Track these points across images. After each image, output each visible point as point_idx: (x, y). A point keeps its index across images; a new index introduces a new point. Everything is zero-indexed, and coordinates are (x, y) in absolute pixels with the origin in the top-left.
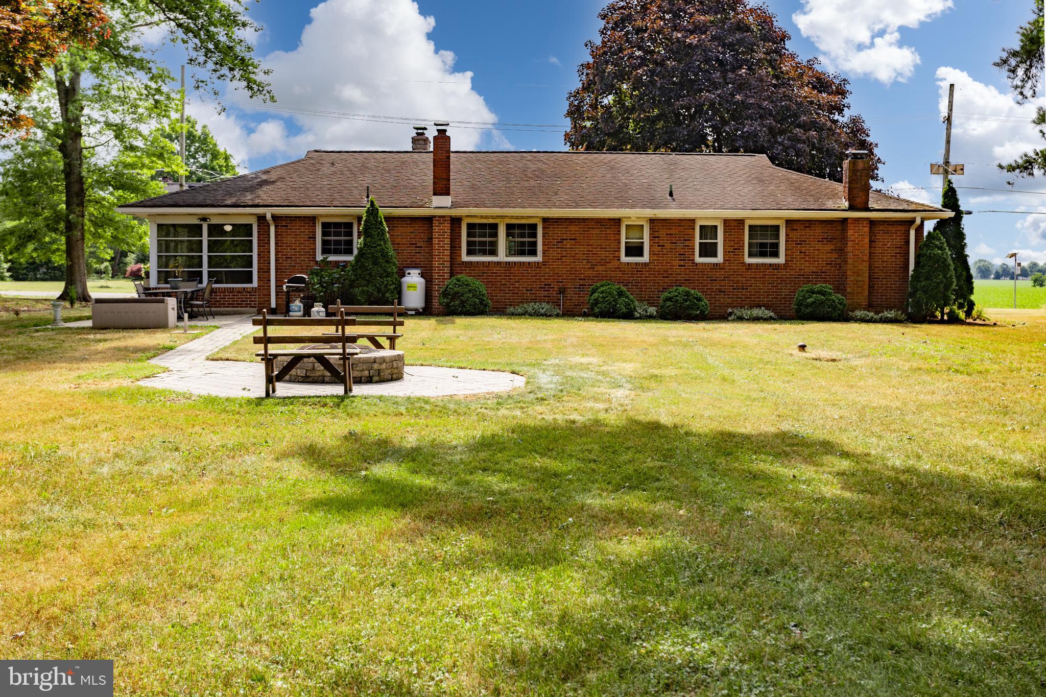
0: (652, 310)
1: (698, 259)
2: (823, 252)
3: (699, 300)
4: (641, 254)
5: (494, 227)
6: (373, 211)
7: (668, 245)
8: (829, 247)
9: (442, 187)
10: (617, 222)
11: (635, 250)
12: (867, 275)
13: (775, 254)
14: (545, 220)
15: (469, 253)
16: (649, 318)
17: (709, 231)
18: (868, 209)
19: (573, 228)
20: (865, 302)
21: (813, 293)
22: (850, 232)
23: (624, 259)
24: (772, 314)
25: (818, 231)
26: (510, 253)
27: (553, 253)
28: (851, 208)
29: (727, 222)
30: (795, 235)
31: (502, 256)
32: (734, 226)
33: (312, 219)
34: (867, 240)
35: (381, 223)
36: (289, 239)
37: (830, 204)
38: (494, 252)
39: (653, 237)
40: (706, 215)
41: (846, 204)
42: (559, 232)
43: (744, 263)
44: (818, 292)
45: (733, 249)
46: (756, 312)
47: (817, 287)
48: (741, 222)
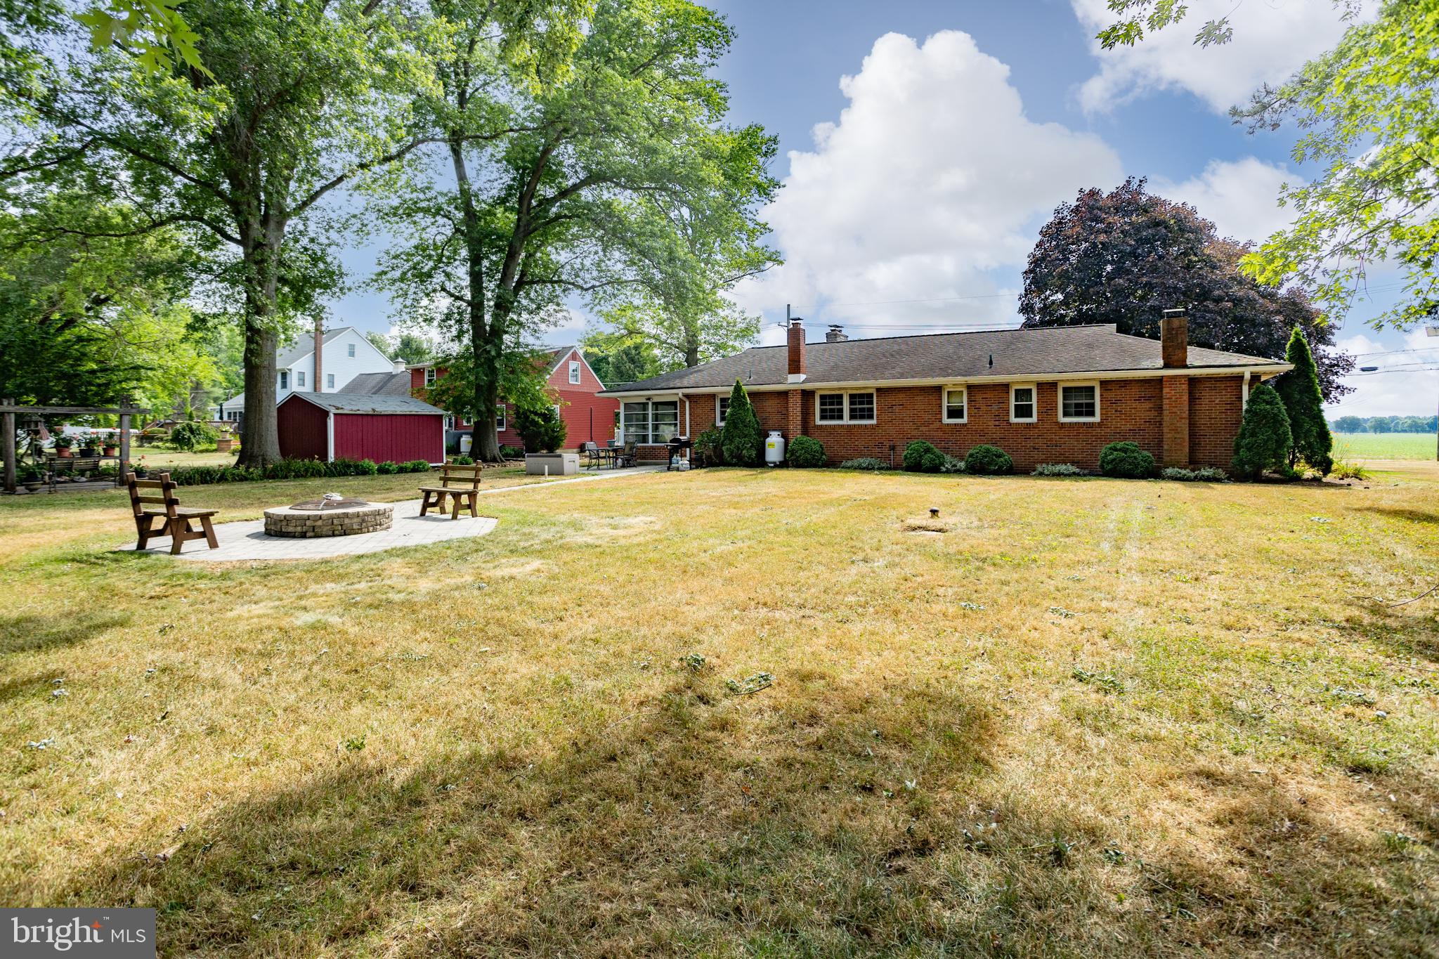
0: (962, 465)
1: (1013, 419)
2: (1143, 410)
3: (1000, 456)
4: (961, 416)
5: (841, 396)
6: (738, 389)
7: (984, 408)
8: (1147, 405)
9: (795, 367)
10: (938, 389)
11: (955, 413)
12: (1186, 432)
13: (1092, 414)
14: (879, 390)
15: (823, 418)
16: (958, 472)
17: (1023, 394)
18: (1186, 367)
19: (901, 396)
20: (1185, 459)
21: (1116, 450)
22: (1165, 390)
23: (946, 420)
24: (1077, 470)
25: (1135, 391)
26: (852, 417)
27: (885, 417)
28: (1167, 366)
29: (1040, 385)
30: (1111, 395)
31: (846, 421)
32: (1047, 388)
33: (713, 396)
34: (1186, 397)
35: (744, 397)
36: (699, 411)
37: (1145, 364)
38: (841, 417)
39: (970, 401)
40: (1018, 379)
41: (1161, 363)
42: (891, 399)
43: (1057, 423)
44: (1120, 450)
45: (1048, 409)
46: (1062, 468)
47: (1120, 445)
48: (1053, 385)
